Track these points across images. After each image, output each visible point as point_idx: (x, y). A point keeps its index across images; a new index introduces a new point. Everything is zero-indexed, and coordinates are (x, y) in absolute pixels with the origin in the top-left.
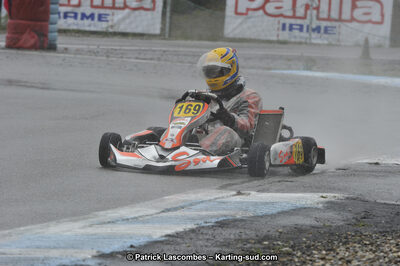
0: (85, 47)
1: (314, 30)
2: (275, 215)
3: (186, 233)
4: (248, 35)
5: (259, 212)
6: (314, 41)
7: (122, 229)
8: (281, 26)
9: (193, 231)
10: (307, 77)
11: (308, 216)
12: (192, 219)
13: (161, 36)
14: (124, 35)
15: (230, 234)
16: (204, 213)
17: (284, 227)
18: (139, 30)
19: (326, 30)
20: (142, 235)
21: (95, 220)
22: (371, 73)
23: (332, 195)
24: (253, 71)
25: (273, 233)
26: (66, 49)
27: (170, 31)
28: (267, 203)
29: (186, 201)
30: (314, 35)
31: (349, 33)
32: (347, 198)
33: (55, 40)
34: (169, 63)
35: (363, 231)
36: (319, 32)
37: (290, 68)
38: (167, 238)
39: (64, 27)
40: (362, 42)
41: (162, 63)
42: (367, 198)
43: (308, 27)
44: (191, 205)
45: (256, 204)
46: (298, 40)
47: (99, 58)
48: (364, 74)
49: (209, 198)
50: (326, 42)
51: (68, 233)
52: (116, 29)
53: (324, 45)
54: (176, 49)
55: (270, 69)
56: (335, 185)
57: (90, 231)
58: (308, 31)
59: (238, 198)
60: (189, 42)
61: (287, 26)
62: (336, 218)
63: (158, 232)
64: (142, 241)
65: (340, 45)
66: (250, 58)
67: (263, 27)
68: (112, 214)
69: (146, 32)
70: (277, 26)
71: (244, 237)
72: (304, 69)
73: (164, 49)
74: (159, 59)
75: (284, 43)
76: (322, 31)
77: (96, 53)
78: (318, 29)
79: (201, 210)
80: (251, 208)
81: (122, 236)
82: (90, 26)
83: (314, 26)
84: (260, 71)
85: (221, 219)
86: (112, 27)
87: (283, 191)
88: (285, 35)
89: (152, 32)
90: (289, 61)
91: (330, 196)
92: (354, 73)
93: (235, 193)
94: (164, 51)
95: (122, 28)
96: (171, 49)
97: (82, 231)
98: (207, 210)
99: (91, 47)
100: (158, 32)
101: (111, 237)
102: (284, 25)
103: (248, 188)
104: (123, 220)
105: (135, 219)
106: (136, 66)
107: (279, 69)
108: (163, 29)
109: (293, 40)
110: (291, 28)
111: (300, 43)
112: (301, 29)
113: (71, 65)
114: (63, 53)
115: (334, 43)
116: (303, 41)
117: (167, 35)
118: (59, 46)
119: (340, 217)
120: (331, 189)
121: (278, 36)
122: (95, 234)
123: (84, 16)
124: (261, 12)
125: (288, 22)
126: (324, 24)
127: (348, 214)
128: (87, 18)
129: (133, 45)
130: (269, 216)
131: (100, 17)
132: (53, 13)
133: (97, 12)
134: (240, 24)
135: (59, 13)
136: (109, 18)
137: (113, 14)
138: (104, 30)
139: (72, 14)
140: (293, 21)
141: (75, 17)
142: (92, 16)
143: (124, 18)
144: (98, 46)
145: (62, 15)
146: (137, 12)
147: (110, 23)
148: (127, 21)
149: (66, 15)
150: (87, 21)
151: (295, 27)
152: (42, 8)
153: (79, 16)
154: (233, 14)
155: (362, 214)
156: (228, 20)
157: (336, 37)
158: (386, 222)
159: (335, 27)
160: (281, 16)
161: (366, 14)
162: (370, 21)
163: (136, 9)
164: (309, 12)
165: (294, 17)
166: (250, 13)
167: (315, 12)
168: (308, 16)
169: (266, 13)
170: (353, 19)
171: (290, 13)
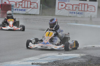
0: (20, 17)
1: (78, 13)
4: (61, 14)
5: (64, 59)
6: (78, 16)
8: (69, 12)
10: (76, 25)
11: (76, 60)
13: (39, 15)
14: (30, 14)
16: (50, 59)
17: (71, 62)
18: (34, 13)
19: (81, 13)
21: (23, 61)
22: (92, 24)
23: (83, 54)
24: (62, 23)
27: (42, 13)
28: (66, 56)
29: (46, 56)
30: (78, 15)
31: (87, 14)
32: (86, 55)
34: (41, 22)
35: (90, 64)
36: (79, 14)
37: (72, 23)
39: (15, 13)
40: (90, 16)
42: (91, 55)
43: (76, 13)
45: (63, 57)
46: (74, 16)
49: (51, 55)
50: (81, 16)
51: (16, 64)
54: (43, 18)
55: (67, 23)
56: (83, 52)
58: (76, 14)
59: (59, 55)
60: (46, 16)
61: (71, 12)
66: (62, 20)
67: (65, 13)
68: (27, 59)
69: (35, 14)
72: (76, 23)
74: (39, 21)
75: (71, 16)
78: (79, 13)
82: (21, 12)
83: (78, 12)
84: (64, 24)
86: (27, 13)
87: (70, 53)
88: (70, 15)
89: (37, 14)
90: (72, 21)
91: (82, 55)
92: (88, 24)
94: (40, 19)
95: (29, 13)
97: (20, 63)
99: (22, 18)
100: (38, 13)
101: (27, 65)
102: (70, 12)
103: (61, 53)
104: (30, 61)
105: (33, 61)
106: (33, 22)
107: (69, 23)
108: (40, 13)
109: (72, 16)
111: (74, 17)
115: (83, 17)
116: (75, 16)
117: (41, 15)
119: (84, 60)
120: (83, 53)
121: (69, 15)
122: (23, 64)
123: (20, 10)
124: (64, 9)
125: (71, 11)
126: (80, 12)
127: (87, 59)
128: (21, 10)
129: (32, 17)
130: (67, 60)
131: (24, 10)
132: (12, 9)
133: (23, 9)
134: (59, 12)
135: (14, 9)
136: (26, 10)
137: (27, 9)
138: (25, 13)
139: (17, 10)
140: (72, 11)
141: (18, 10)
142: (22, 10)
143: (30, 11)
144: (24, 17)
145: (14, 10)
146: (33, 9)
147: (26, 12)
148: (31, 11)
149: (15, 10)
150: (21, 11)
151: (73, 13)
152: (9, 8)
153: (19, 10)
154: (57, 9)
155: (90, 59)
156: (56, 11)
157: (83, 15)
158: (96, 61)
159: (83, 13)
160: (70, 10)
161: (91, 9)
162: (92, 11)
163: (33, 8)
164: (76, 9)
165: (73, 10)
166: (62, 9)
167: (78, 9)
168: (76, 10)
169: (66, 9)
170: (87, 11)
171: (72, 9)
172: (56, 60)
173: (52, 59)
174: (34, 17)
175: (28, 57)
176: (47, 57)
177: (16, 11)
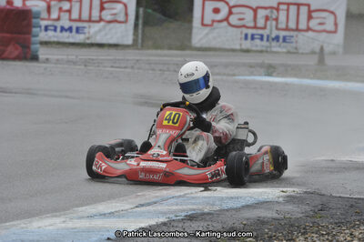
0: (65, 57)
1: (273, 39)
2: (239, 209)
3: (158, 226)
4: (214, 44)
5: (225, 207)
6: (274, 49)
7: (99, 223)
8: (243, 36)
9: (164, 224)
10: (269, 82)
11: (270, 209)
12: (164, 213)
13: (134, 45)
14: (101, 46)
15: (199, 227)
16: (174, 208)
17: (248, 219)
19: (285, 39)
20: (118, 228)
21: (75, 215)
22: (327, 78)
23: (292, 189)
24: (219, 77)
25: (238, 225)
26: (47, 59)
27: (140, 42)
28: (232, 198)
29: (157, 197)
30: (274, 43)
31: (305, 41)
32: (306, 192)
33: (37, 51)
34: (141, 71)
35: (320, 223)
36: (278, 41)
37: (252, 74)
39: (46, 39)
40: (317, 50)
41: (136, 71)
42: (323, 192)
43: (268, 36)
44: (163, 200)
45: (222, 199)
46: (259, 48)
47: (78, 67)
48: (319, 78)
49: (179, 194)
50: (284, 50)
52: (93, 41)
53: (283, 53)
54: (146, 58)
55: (234, 75)
56: (294, 181)
58: (268, 40)
59: (206, 194)
60: (159, 52)
61: (249, 37)
62: (295, 211)
63: (133, 225)
65: (297, 53)
67: (227, 37)
68: (91, 209)
69: (120, 42)
70: (239, 36)
71: (211, 228)
72: (265, 75)
73: (138, 58)
74: (132, 67)
75: (247, 51)
76: (281, 40)
77: (75, 63)
79: (172, 205)
80: (217, 203)
81: (100, 229)
82: (68, 37)
83: (273, 36)
84: (225, 78)
85: (190, 213)
86: (88, 38)
88: (247, 44)
89: (126, 42)
90: (252, 68)
91: (290, 190)
92: (311, 78)
93: (203, 189)
94: (138, 60)
95: (99, 39)
96: (143, 58)
97: (63, 225)
98: (177, 205)
99: (70, 57)
100: (129, 40)
101: (89, 231)
104: (101, 215)
105: (111, 214)
106: (111, 74)
107: (243, 75)
108: (135, 41)
109: (254, 48)
110: (253, 38)
111: (261, 52)
113: (52, 74)
114: (44, 63)
115: (292, 50)
116: (264, 49)
117: (139, 46)
118: (41, 57)
119: (299, 210)
120: (291, 185)
121: (241, 45)
123: (63, 29)
124: (225, 24)
125: (250, 32)
126: (282, 34)
127: (307, 208)
128: (66, 30)
129: (108, 55)
130: (234, 209)
131: (78, 30)
132: (35, 27)
133: (75, 25)
134: (207, 34)
135: (40, 27)
136: (86, 30)
137: (90, 27)
138: (82, 41)
139: (52, 28)
140: (254, 31)
141: (55, 30)
142: (70, 29)
143: (100, 31)
144: (77, 56)
145: (43, 28)
146: (112, 25)
147: (87, 35)
148: (103, 33)
149: (46, 28)
150: (66, 34)
151: (256, 36)
152: (25, 23)
153: (59, 29)
154: (200, 26)
155: (320, 207)
156: (194, 31)
157: (294, 45)
158: (341, 214)
159: (292, 37)
160: (244, 26)
161: (320, 24)
162: (324, 31)
163: (110, 22)
164: (269, 23)
165: (255, 27)
166: (215, 24)
167: (274, 23)
168: (268, 27)
169: (230, 24)
170: (309, 29)
171: (252, 24)
172: (194, 210)
173: (180, 207)
174: (113, 53)
175: (95, 202)
177: (51, 33)
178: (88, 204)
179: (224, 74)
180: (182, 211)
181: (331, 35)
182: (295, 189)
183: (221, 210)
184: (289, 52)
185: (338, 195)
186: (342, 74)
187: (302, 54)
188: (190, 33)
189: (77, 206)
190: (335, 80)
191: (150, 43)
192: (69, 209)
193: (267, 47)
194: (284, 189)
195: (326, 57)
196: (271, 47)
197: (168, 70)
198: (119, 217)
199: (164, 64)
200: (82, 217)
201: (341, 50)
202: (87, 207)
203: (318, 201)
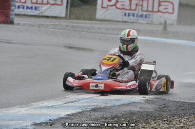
0: (28, 23)
1: (140, 16)
2: (120, 106)
3: (76, 114)
4: (108, 18)
5: (112, 104)
6: (140, 22)
7: (45, 111)
8: (124, 14)
9: (80, 113)
11: (136, 106)
12: (80, 107)
13: (65, 18)
14: (47, 17)
15: (98, 114)
16: (85, 104)
17: (124, 112)
18: (54, 15)
19: (146, 16)
20: (55, 115)
21: (32, 107)
22: (167, 37)
23: (148, 96)
24: (110, 36)
25: (119, 115)
26: (19, 24)
27: (70, 16)
28: (116, 100)
29: (76, 98)
30: (140, 18)
31: (157, 18)
32: (156, 98)
33: (13, 19)
34: (69, 31)
35: (163, 114)
36: (142, 17)
38: (67, 116)
39: (18, 13)
40: (163, 22)
41: (66, 31)
43: (137, 15)
45: (111, 100)
46: (132, 21)
47: (35, 28)
48: (164, 38)
50: (146, 22)
51: (19, 113)
52: (43, 14)
53: (145, 23)
54: (72, 24)
57: (30, 112)
58: (137, 16)
59: (102, 97)
60: (79, 21)
61: (127, 14)
62: (150, 108)
63: (63, 113)
64: (55, 117)
65: (152, 24)
66: (108, 29)
67: (115, 14)
69: (58, 15)
70: (122, 14)
71: (105, 116)
74: (64, 29)
75: (125, 22)
76: (144, 16)
77: (33, 26)
79: (84, 103)
80: (108, 102)
81: (46, 115)
82: (30, 12)
83: (140, 14)
84: (113, 36)
85: (94, 107)
86: (41, 13)
88: (126, 18)
89: (61, 16)
92: (160, 38)
94: (67, 25)
95: (46, 14)
97: (26, 112)
98: (87, 103)
99: (31, 23)
100: (63, 15)
101: (40, 115)
104: (46, 107)
105: (52, 107)
106: (53, 32)
108: (66, 15)
109: (129, 21)
110: (129, 15)
111: (133, 22)
112: (134, 16)
113: (21, 32)
114: (17, 25)
115: (149, 22)
116: (135, 21)
117: (68, 18)
118: (15, 22)
119: (152, 107)
121: (122, 19)
122: (32, 114)
123: (27, 8)
124: (114, 7)
125: (128, 12)
126: (145, 13)
127: (156, 106)
128: (29, 8)
129: (51, 22)
130: (117, 106)
131: (36, 8)
132: (12, 6)
133: (34, 6)
134: (104, 13)
135: (15, 6)
136: (40, 9)
137: (42, 7)
138: (37, 14)
140: (130, 12)
141: (23, 8)
142: (31, 8)
143: (47, 9)
144: (34, 22)
145: (17, 7)
146: (54, 6)
147: (40, 11)
148: (49, 10)
149: (19, 7)
150: (29, 10)
151: (131, 14)
153: (25, 8)
154: (101, 8)
155: (163, 106)
156: (98, 11)
157: (151, 19)
158: (174, 110)
159: (150, 15)
160: (124, 9)
161: (165, 9)
162: (167, 12)
164: (138, 7)
165: (130, 9)
166: (109, 7)
167: (140, 7)
168: (137, 9)
169: (117, 8)
170: (159, 11)
171: (128, 8)
173: (89, 104)
174: (54, 21)
175: (43, 100)
176: (79, 100)
177: (21, 10)
178: (39, 101)
179: (113, 34)
180: (90, 106)
181: (170, 15)
182: (150, 96)
183: (110, 106)
184: (148, 23)
185: (173, 100)
186: (176, 36)
187: (155, 24)
188: (95, 12)
189: (33, 102)
190: (172, 39)
191: (74, 16)
192: (29, 104)
193: (136, 20)
194: (144, 96)
195: (167, 26)
196: (138, 20)
197: (83, 31)
198: (56, 109)
199: (81, 28)
200: (36, 108)
201: (175, 23)
202: (39, 103)
203: (162, 103)
